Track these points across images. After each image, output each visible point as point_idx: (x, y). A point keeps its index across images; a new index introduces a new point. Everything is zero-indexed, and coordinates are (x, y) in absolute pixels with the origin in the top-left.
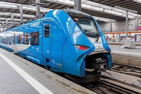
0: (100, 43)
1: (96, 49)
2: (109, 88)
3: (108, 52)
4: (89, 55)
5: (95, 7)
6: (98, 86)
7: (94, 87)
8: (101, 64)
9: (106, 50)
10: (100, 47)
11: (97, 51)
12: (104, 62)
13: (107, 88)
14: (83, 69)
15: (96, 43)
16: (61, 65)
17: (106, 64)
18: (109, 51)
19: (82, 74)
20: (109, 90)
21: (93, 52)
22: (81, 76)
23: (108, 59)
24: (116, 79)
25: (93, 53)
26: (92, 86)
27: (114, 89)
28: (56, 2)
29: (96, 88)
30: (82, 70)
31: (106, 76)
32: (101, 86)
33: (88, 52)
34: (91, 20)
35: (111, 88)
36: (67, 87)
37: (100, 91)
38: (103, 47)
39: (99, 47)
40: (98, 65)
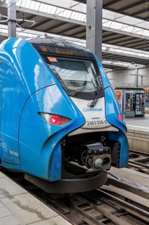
0: (101, 110)
1: (86, 123)
2: (119, 207)
3: (117, 130)
4: (70, 135)
5: (140, 29)
6: (98, 202)
7: (87, 205)
8: (96, 154)
9: (112, 125)
10: (98, 120)
11: (90, 126)
12: (104, 152)
13: (115, 208)
14: (56, 164)
15: (90, 110)
16: (17, 154)
17: (109, 156)
18: (120, 127)
19: (52, 175)
20: (118, 211)
21: (80, 129)
22: (51, 179)
23: (120, 145)
24: (140, 190)
25: (79, 131)
26: (84, 201)
27: (128, 210)
28: (53, 18)
29: (92, 206)
30: (53, 167)
31: (123, 182)
32: (104, 202)
33: (67, 128)
34: (90, 60)
35: (123, 208)
36: (7, 199)
37: (98, 213)
38: (104, 119)
39: (96, 120)
40: (91, 158)
